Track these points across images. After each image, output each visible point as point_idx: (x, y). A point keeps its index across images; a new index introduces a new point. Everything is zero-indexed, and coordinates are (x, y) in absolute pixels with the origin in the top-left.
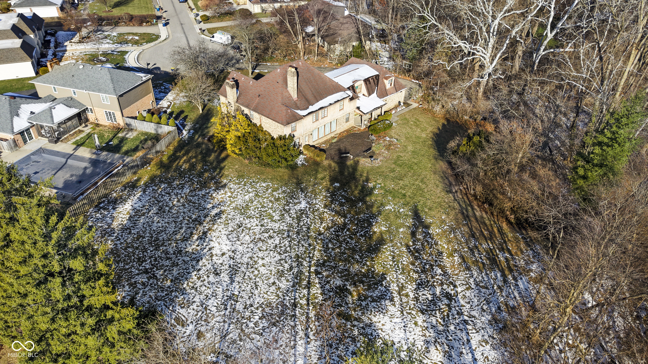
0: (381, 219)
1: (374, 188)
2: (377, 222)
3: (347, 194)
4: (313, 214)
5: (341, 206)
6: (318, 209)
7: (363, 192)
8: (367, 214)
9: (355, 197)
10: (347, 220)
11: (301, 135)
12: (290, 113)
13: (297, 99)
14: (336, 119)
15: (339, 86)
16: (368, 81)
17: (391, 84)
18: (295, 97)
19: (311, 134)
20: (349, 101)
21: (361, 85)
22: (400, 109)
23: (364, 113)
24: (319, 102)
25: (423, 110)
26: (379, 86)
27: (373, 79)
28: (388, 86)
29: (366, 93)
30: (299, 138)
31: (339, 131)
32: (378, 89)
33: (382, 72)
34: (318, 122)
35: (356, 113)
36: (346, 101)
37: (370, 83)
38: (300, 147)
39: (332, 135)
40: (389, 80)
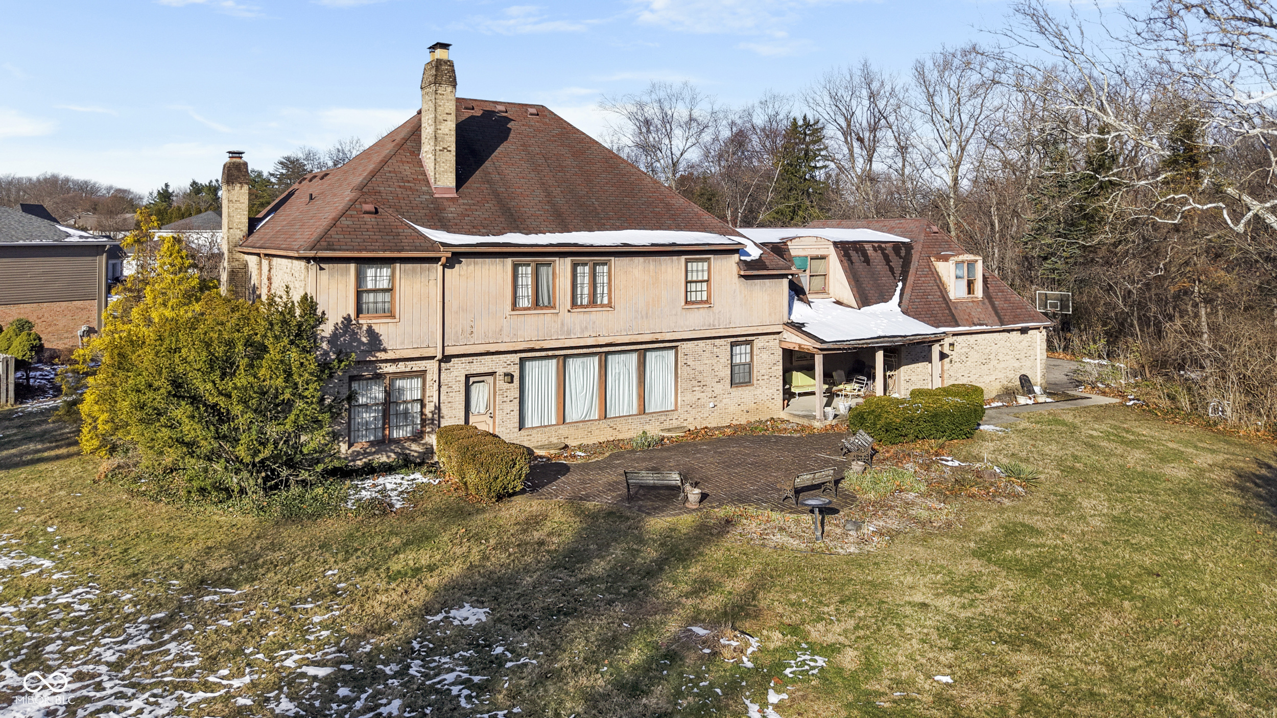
1: (766, 672)
11: (433, 358)
12: (367, 217)
13: (455, 195)
14: (672, 345)
15: (696, 214)
16: (856, 250)
17: (970, 284)
18: (440, 184)
19: (506, 375)
20: (742, 273)
21: (823, 258)
22: (1031, 402)
23: (823, 342)
24: (574, 233)
25: (1147, 411)
26: (911, 279)
27: (883, 250)
28: (956, 291)
29: (847, 295)
30: (422, 374)
31: (690, 420)
32: (908, 290)
33: (922, 236)
34: (548, 318)
35: (786, 346)
36: (728, 266)
37: (867, 261)
38: (428, 430)
39: (647, 428)
40: (957, 263)
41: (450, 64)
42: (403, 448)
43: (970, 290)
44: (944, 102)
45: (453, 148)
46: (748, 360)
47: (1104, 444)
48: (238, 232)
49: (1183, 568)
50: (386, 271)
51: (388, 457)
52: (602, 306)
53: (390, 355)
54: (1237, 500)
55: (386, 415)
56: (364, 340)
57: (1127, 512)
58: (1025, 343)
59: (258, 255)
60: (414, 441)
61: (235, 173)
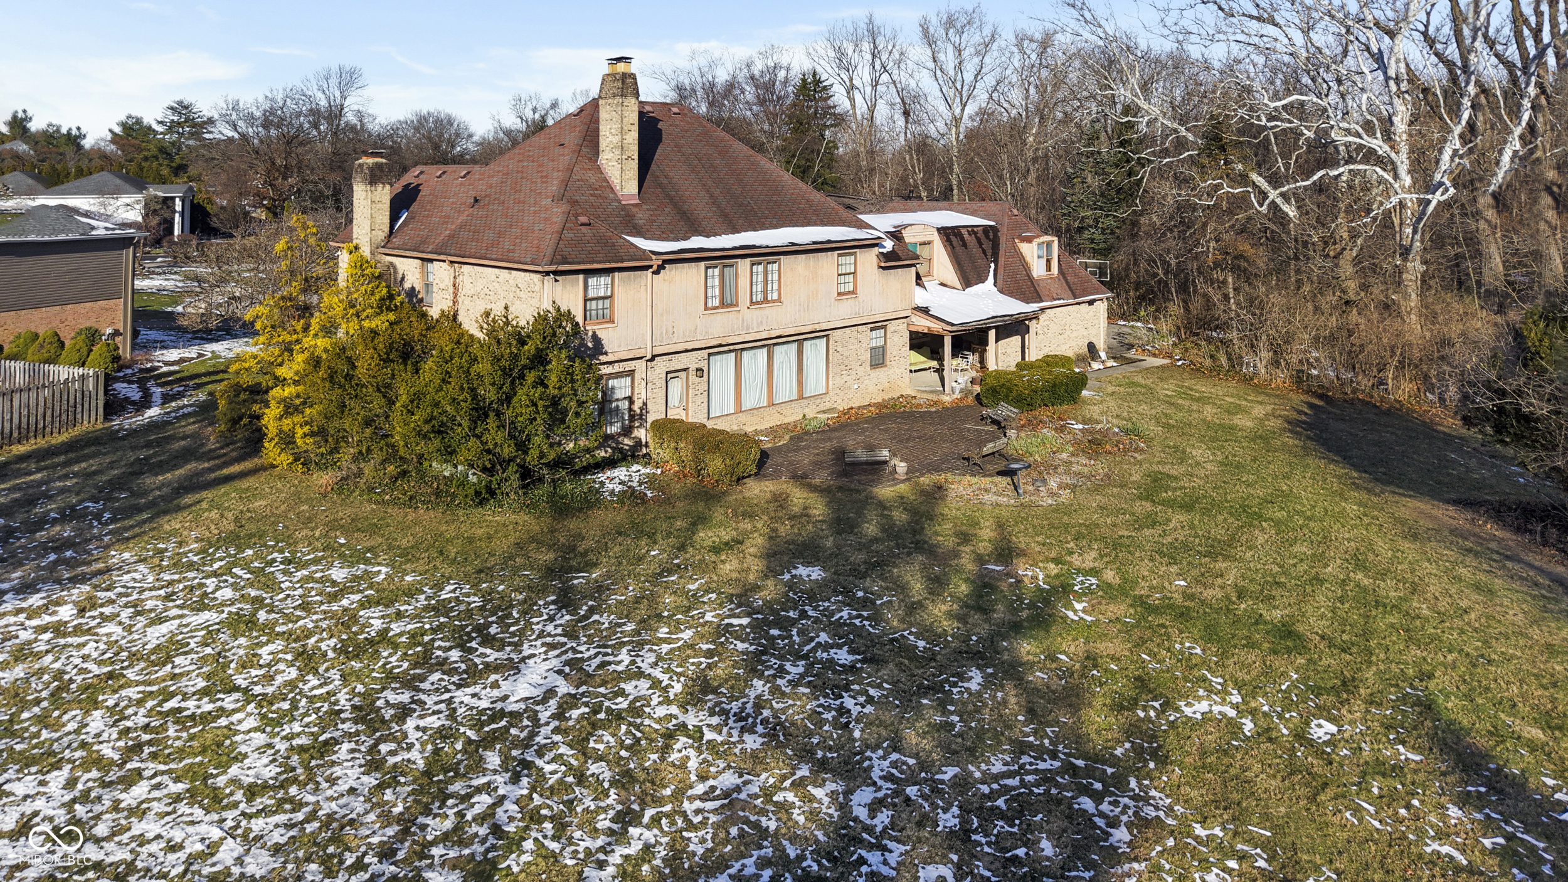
0: (1173, 791)
1: (1062, 590)
2: (1141, 824)
3: (876, 619)
4: (580, 744)
5: (819, 688)
6: (635, 710)
7: (985, 611)
8: (1040, 753)
9: (926, 632)
10: (863, 796)
11: (641, 358)
12: (584, 229)
13: (638, 201)
14: (822, 334)
15: (833, 209)
16: (955, 235)
17: (1049, 261)
18: (626, 191)
19: (697, 370)
20: (883, 264)
21: (929, 243)
22: (1102, 367)
23: (953, 325)
24: (743, 233)
25: (1196, 371)
26: (1002, 260)
27: (975, 233)
28: (1038, 269)
29: (952, 277)
30: (631, 373)
31: (839, 401)
32: (1001, 271)
33: (1006, 220)
34: (732, 315)
35: (913, 329)
36: (868, 260)
37: (965, 245)
38: (637, 424)
39: (806, 411)
40: (1039, 244)
41: (633, 77)
42: (618, 443)
43: (1049, 269)
44: (948, 59)
45: (636, 157)
46: (882, 343)
47: (1180, 401)
48: (380, 233)
49: (1285, 495)
50: (604, 280)
51: (606, 452)
52: (774, 301)
53: (610, 358)
54: (1297, 442)
55: (602, 412)
56: (590, 345)
57: (1227, 457)
58: (1091, 314)
59: (422, 259)
60: (625, 435)
61: (378, 173)
